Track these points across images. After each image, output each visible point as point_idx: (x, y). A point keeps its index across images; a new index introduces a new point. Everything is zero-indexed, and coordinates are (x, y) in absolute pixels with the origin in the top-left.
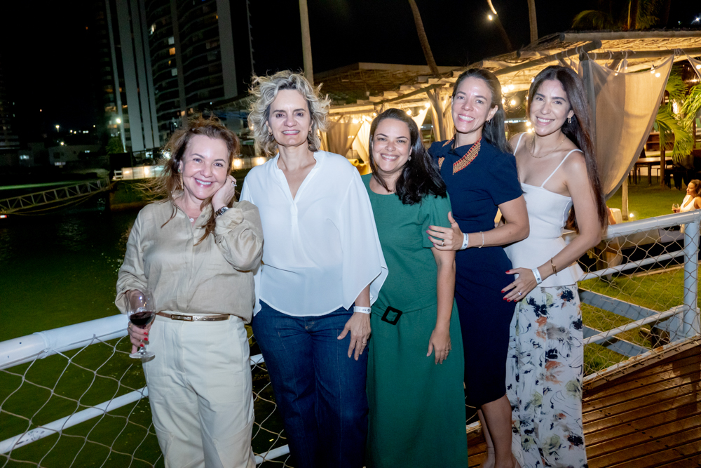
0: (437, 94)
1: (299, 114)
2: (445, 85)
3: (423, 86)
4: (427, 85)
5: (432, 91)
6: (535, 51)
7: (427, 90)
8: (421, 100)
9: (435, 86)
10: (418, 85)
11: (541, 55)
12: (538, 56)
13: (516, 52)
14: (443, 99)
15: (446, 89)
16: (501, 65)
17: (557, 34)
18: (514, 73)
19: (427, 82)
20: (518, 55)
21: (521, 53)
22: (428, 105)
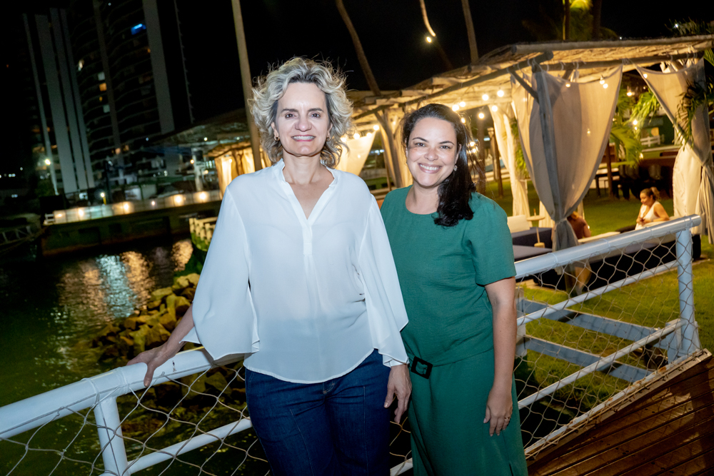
0: (386, 116)
1: (315, 115)
2: (393, 105)
3: (371, 108)
4: (374, 107)
5: (381, 113)
6: (486, 65)
7: (375, 111)
8: (368, 123)
9: (383, 108)
10: (365, 107)
11: (493, 69)
12: (489, 70)
13: (466, 67)
14: (392, 120)
15: (395, 109)
16: (451, 81)
17: (508, 46)
18: (464, 90)
19: (375, 103)
20: (470, 70)
21: (473, 67)
22: (377, 127)
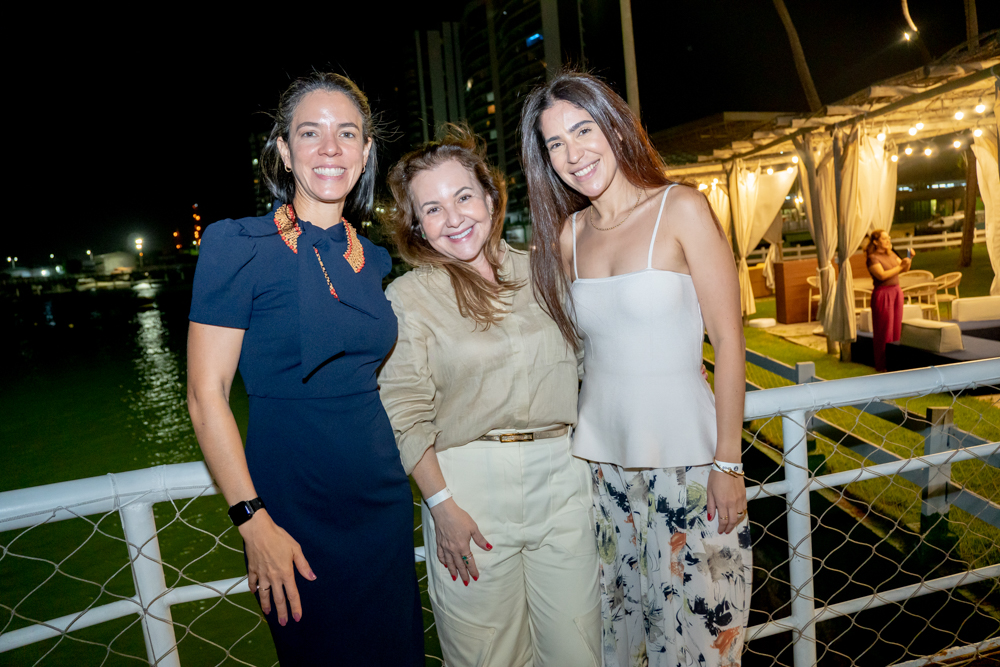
0: (807, 142)
2: (817, 128)
3: (788, 131)
4: (792, 130)
5: (800, 138)
6: (955, 64)
7: (793, 137)
8: (786, 154)
9: (804, 131)
10: (780, 131)
11: (967, 71)
12: (961, 72)
13: (922, 68)
14: (815, 149)
15: (820, 134)
16: (902, 92)
17: (992, 32)
18: (922, 104)
19: (790, 126)
20: (927, 72)
21: (932, 69)
22: (796, 159)
